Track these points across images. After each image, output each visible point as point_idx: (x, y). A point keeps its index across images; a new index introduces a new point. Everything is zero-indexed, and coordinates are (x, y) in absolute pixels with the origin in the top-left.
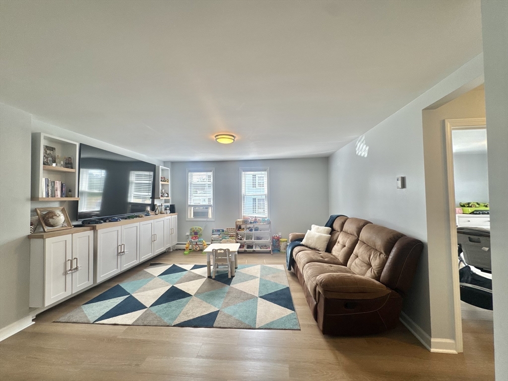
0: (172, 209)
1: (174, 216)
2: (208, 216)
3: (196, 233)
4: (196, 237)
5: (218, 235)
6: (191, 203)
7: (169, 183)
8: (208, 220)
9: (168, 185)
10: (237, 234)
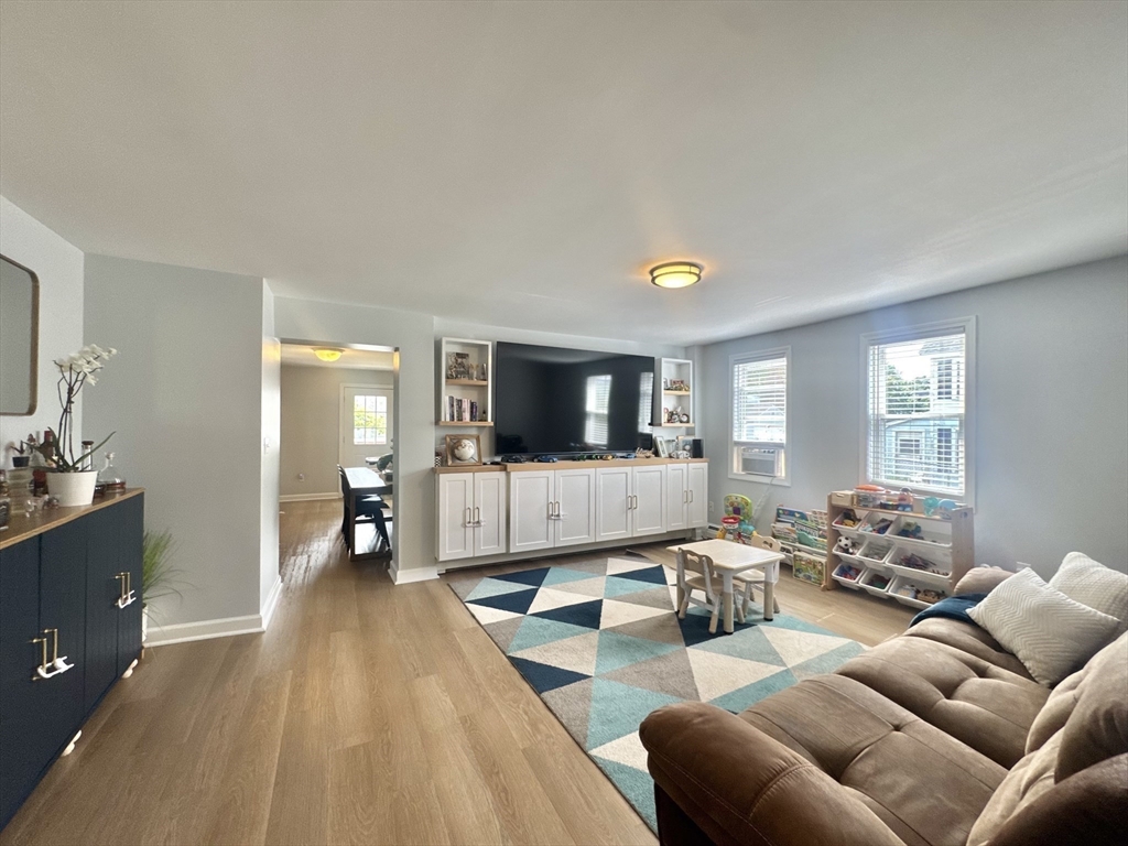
0: (697, 450)
1: (701, 466)
2: (773, 471)
3: (737, 511)
4: (735, 519)
5: (789, 526)
6: (740, 436)
7: (691, 393)
8: (774, 482)
9: (689, 396)
10: (837, 534)
